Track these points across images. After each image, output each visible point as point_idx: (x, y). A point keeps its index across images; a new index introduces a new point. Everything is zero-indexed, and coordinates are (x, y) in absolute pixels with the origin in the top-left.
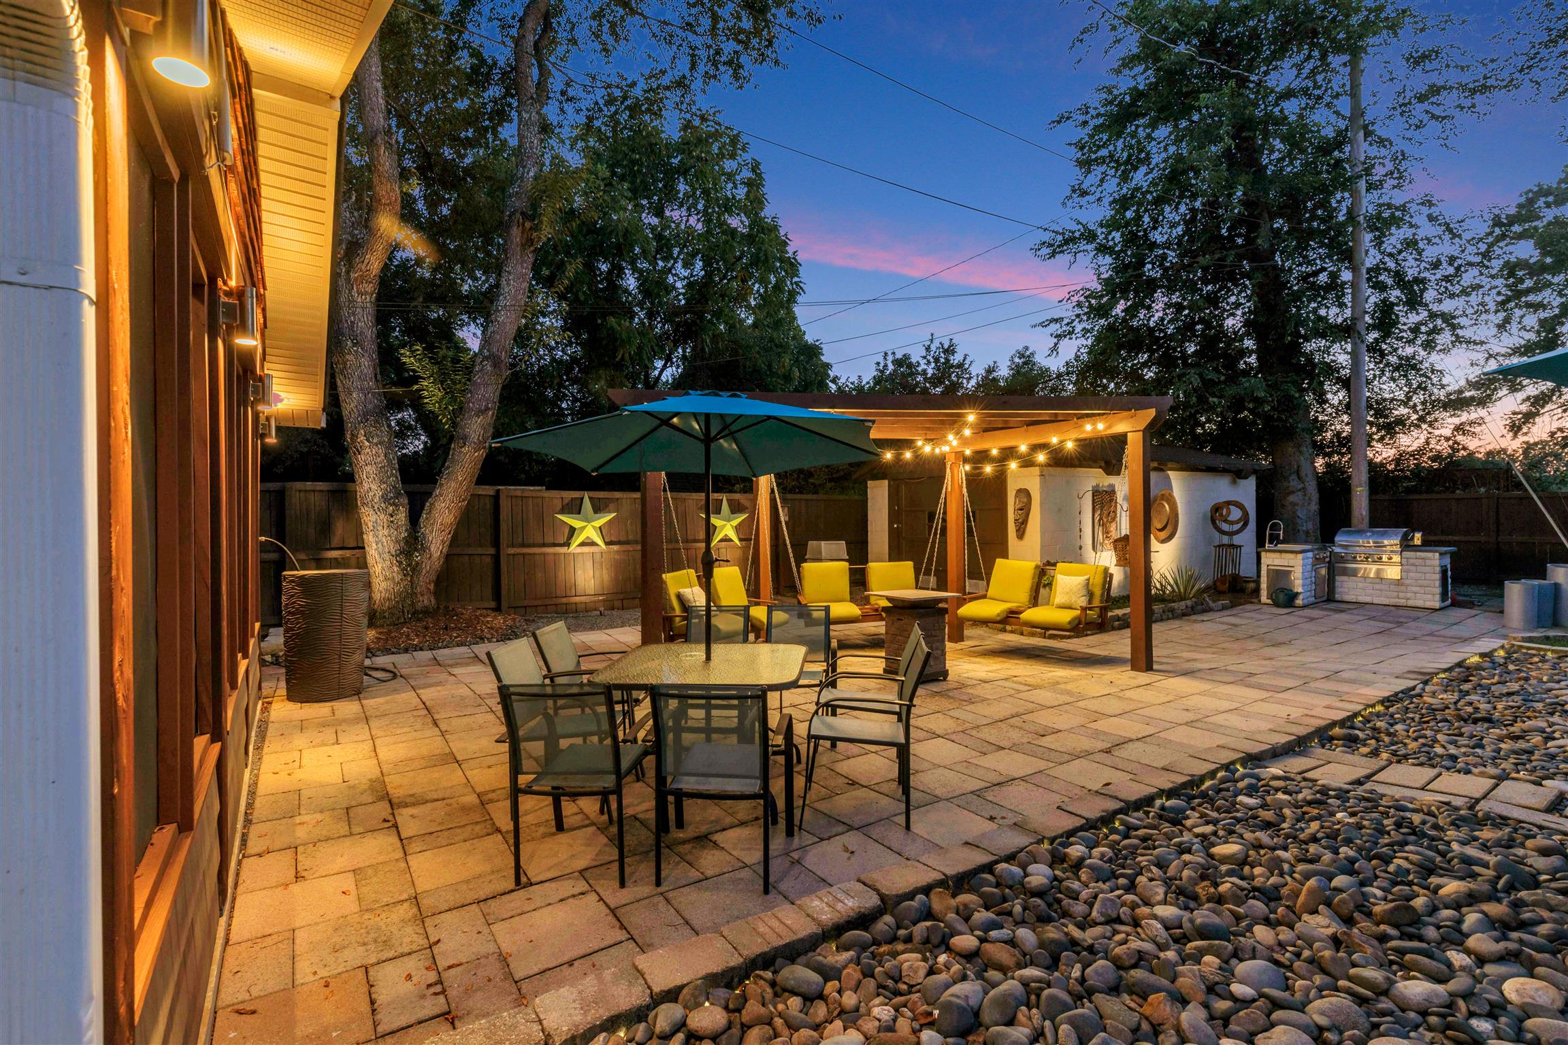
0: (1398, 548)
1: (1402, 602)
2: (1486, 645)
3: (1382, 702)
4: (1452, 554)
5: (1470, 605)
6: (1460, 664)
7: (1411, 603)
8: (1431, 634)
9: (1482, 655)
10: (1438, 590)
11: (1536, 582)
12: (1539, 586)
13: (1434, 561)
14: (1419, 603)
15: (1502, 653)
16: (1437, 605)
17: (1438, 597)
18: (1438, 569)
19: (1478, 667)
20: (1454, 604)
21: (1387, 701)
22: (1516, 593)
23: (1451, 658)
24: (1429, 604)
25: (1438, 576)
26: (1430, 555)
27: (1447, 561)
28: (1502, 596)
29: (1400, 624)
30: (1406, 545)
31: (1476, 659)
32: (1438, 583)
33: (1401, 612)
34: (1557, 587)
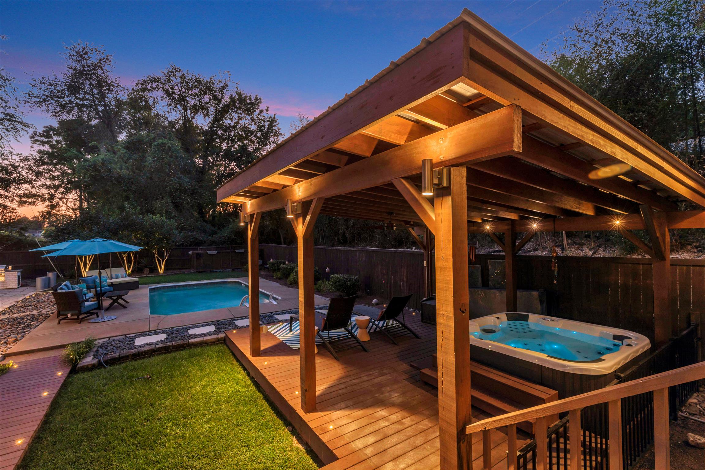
0: (4, 271)
1: (5, 287)
2: (30, 294)
3: (8, 308)
4: (21, 272)
5: (26, 285)
6: (25, 299)
7: (8, 287)
8: (16, 295)
9: (30, 296)
10: (17, 282)
11: (44, 277)
12: (45, 278)
13: (15, 274)
14: (11, 287)
15: (34, 295)
16: (17, 287)
17: (17, 284)
18: (17, 276)
19: (29, 298)
20: (21, 286)
21: (9, 308)
22: (39, 281)
23: (23, 298)
24: (14, 287)
25: (17, 278)
26: (14, 272)
27: (20, 274)
28: (35, 282)
29: (5, 294)
30: (6, 270)
31: (28, 297)
32: (17, 280)
33: (5, 290)
34: (49, 278)
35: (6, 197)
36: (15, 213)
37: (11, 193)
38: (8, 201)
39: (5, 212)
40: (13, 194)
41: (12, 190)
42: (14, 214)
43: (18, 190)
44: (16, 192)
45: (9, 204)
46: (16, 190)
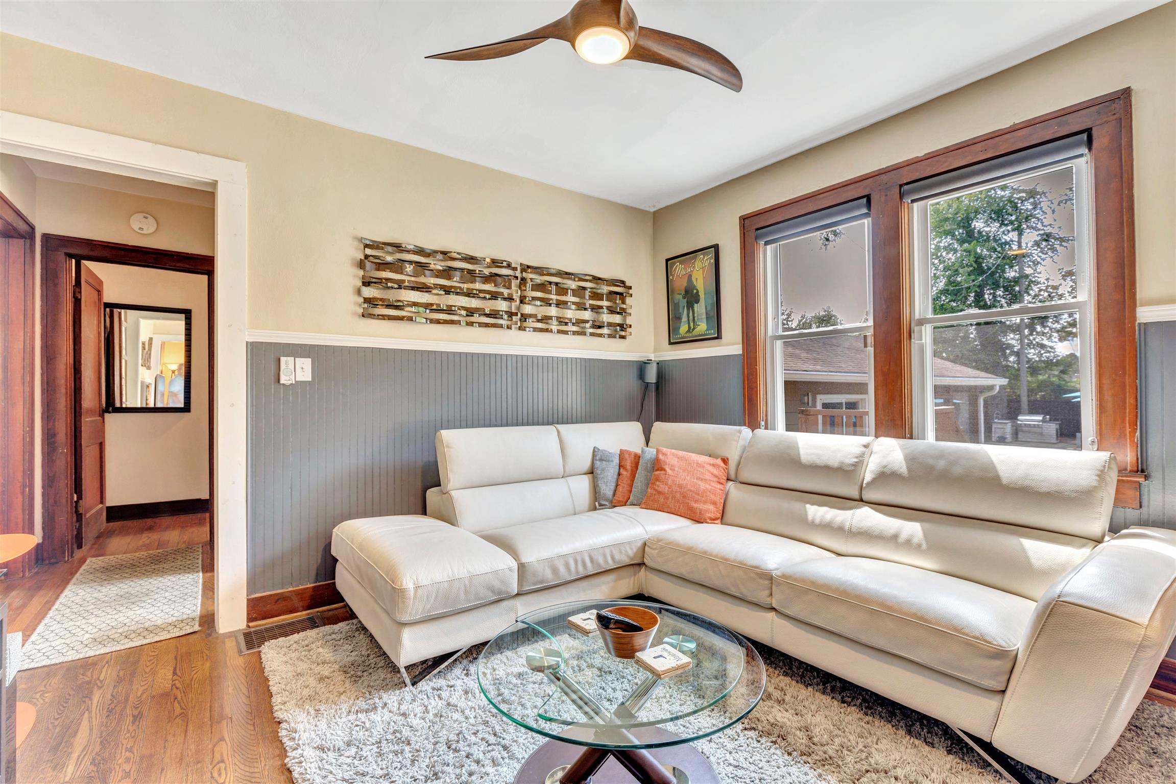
35: (1043, 334)
36: (1054, 353)
37: (1048, 328)
38: (1045, 338)
39: (1042, 352)
40: (1051, 329)
41: (1049, 324)
42: (1052, 354)
43: (1056, 324)
44: (1054, 326)
45: (1046, 342)
46: (1054, 324)
